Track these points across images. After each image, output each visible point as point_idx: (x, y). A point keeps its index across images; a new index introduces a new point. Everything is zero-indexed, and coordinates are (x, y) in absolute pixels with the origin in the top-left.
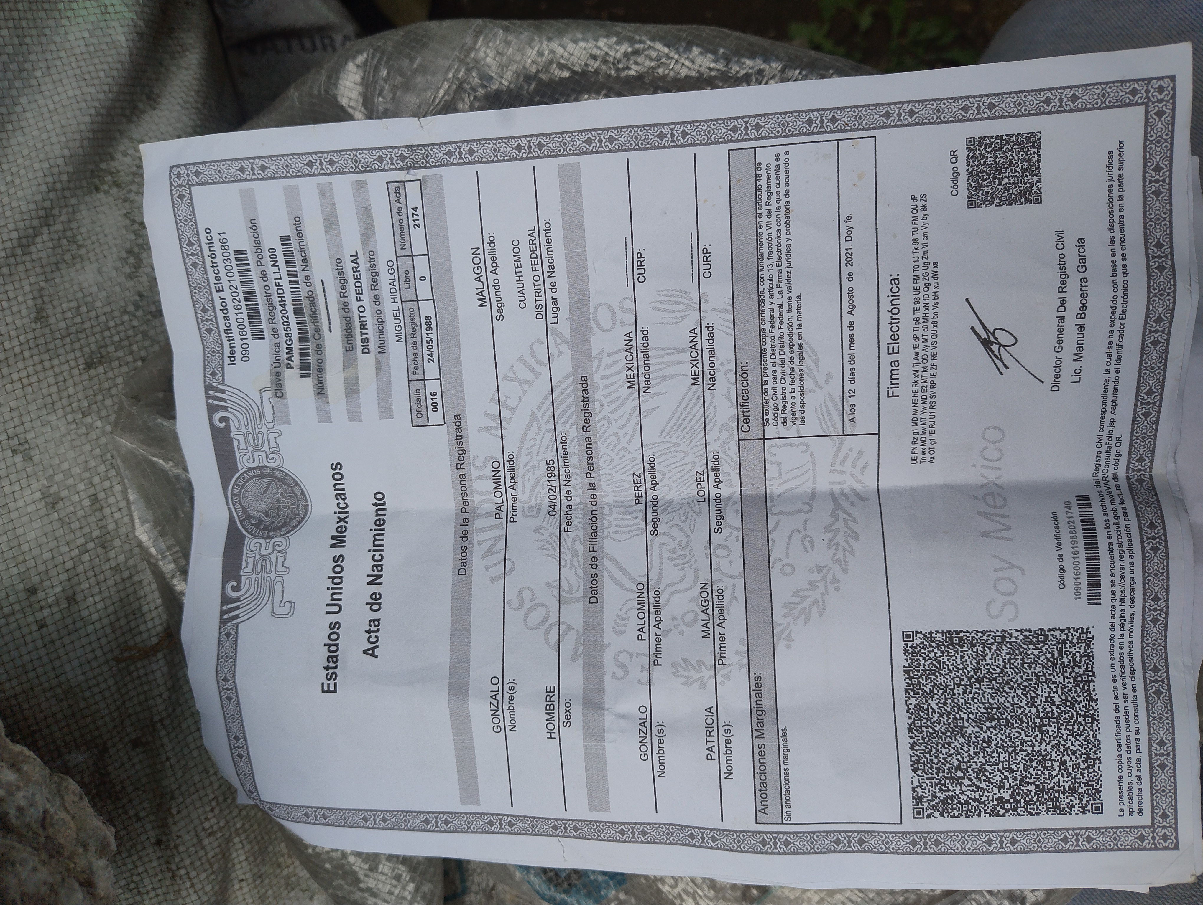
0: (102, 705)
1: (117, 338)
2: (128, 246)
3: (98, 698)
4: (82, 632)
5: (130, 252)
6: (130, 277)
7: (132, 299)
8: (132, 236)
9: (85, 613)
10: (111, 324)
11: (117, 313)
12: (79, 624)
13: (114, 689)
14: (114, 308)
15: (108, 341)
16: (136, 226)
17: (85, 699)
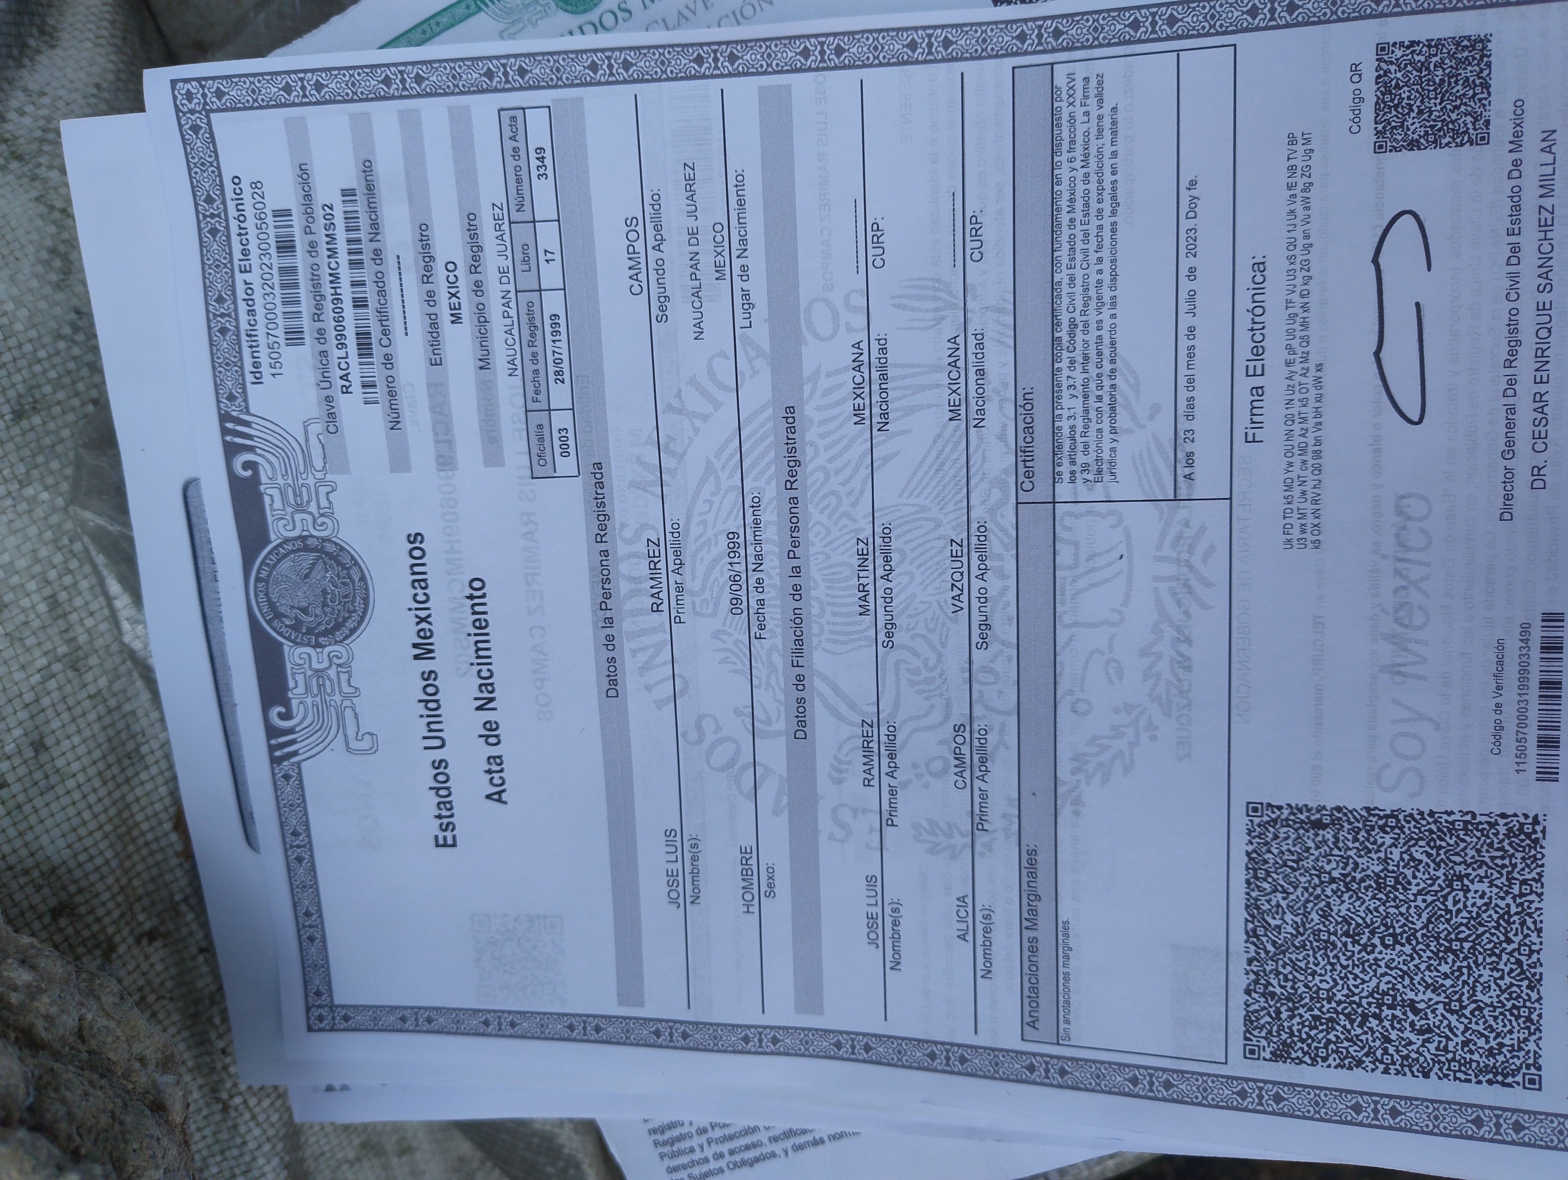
0: (100, 887)
1: (53, 374)
2: (49, 242)
3: (94, 877)
4: (60, 790)
5: (53, 251)
6: (59, 286)
7: (67, 317)
8: (52, 229)
9: (60, 763)
10: (42, 354)
11: (47, 340)
12: (54, 780)
13: (114, 863)
14: (42, 331)
15: (41, 379)
16: (57, 215)
17: (75, 882)
